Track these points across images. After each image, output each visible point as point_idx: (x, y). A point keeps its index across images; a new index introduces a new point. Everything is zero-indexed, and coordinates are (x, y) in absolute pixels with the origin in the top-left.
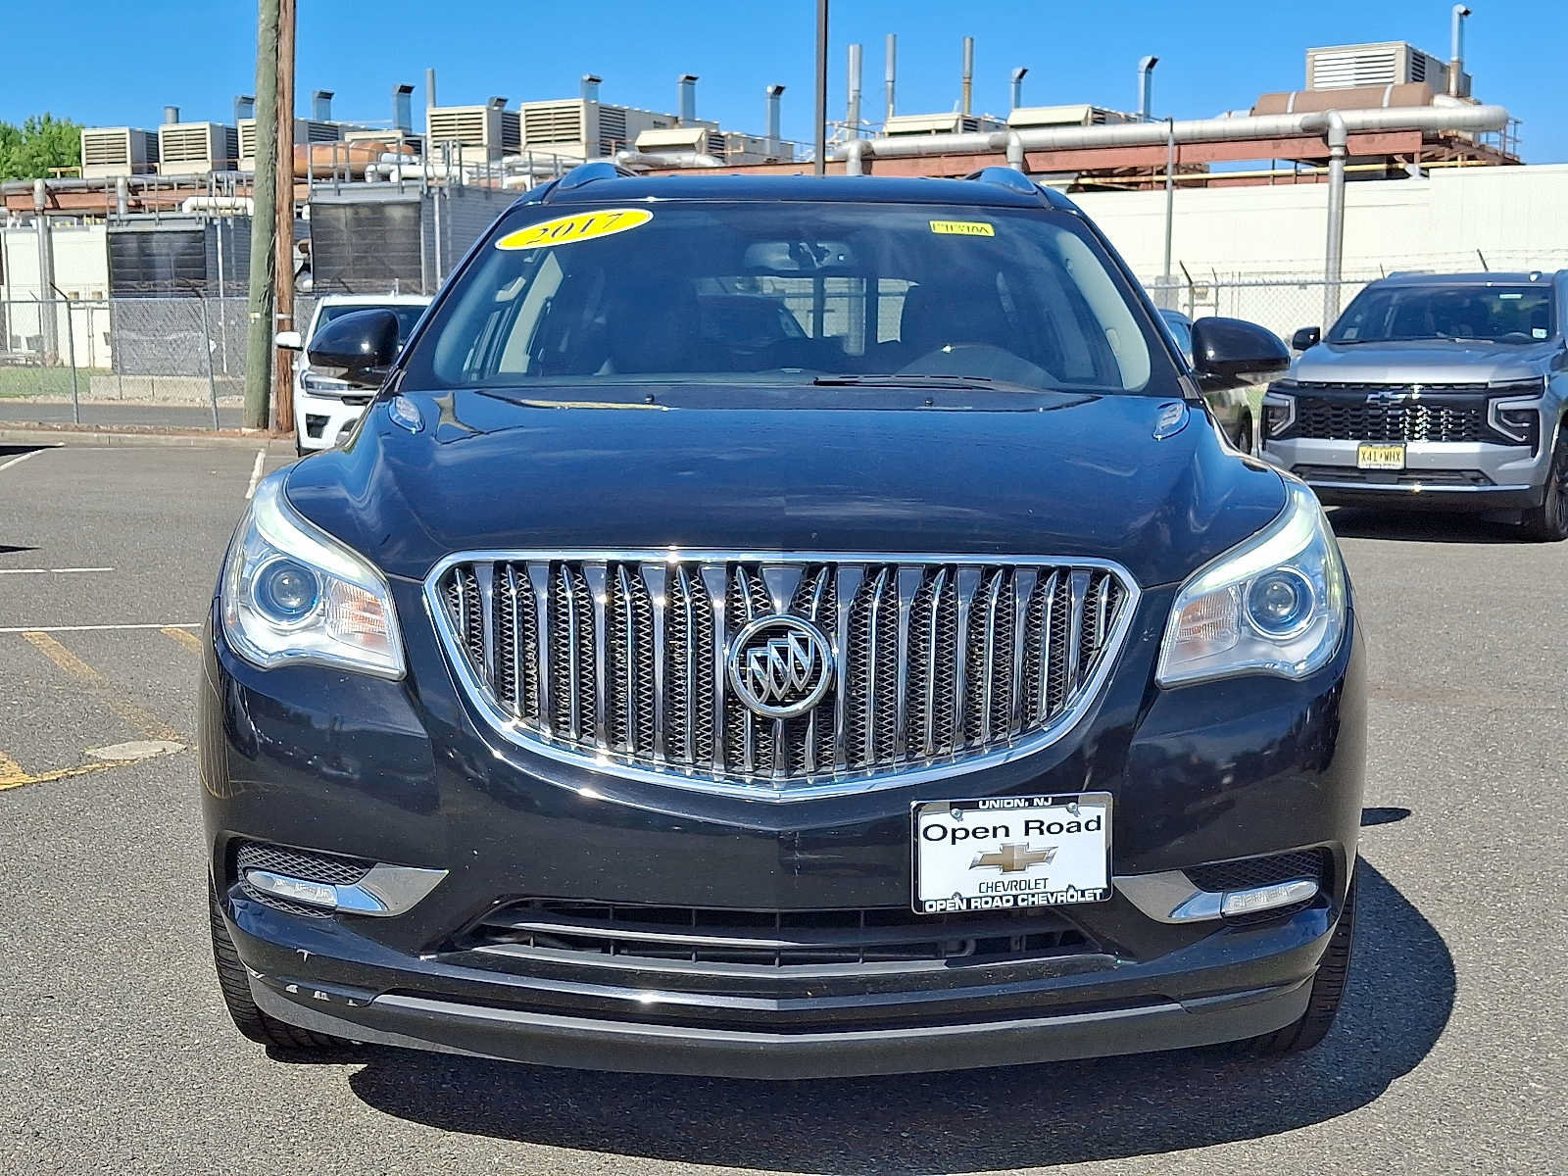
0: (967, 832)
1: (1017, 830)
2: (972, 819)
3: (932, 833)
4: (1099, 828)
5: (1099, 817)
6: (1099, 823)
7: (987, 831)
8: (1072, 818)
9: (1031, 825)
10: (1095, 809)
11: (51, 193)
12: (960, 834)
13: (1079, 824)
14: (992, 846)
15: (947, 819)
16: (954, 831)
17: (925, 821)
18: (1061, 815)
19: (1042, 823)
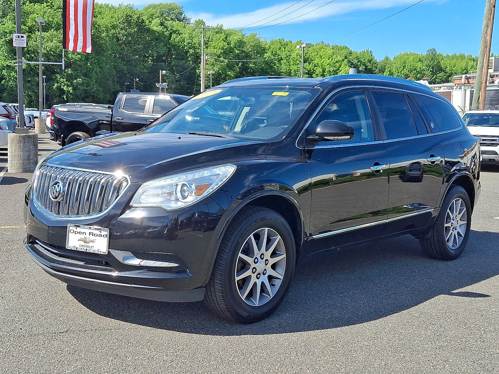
0: (78, 232)
1: (88, 234)
2: (79, 230)
3: (72, 231)
4: (106, 237)
5: (106, 234)
6: (106, 236)
7: (81, 233)
8: (100, 233)
9: (91, 233)
10: (105, 232)
11: (467, 78)
12: (76, 232)
13: (101, 235)
14: (82, 236)
15: (74, 229)
16: (75, 232)
17: (71, 228)
18: (97, 232)
19: (93, 233)
